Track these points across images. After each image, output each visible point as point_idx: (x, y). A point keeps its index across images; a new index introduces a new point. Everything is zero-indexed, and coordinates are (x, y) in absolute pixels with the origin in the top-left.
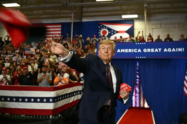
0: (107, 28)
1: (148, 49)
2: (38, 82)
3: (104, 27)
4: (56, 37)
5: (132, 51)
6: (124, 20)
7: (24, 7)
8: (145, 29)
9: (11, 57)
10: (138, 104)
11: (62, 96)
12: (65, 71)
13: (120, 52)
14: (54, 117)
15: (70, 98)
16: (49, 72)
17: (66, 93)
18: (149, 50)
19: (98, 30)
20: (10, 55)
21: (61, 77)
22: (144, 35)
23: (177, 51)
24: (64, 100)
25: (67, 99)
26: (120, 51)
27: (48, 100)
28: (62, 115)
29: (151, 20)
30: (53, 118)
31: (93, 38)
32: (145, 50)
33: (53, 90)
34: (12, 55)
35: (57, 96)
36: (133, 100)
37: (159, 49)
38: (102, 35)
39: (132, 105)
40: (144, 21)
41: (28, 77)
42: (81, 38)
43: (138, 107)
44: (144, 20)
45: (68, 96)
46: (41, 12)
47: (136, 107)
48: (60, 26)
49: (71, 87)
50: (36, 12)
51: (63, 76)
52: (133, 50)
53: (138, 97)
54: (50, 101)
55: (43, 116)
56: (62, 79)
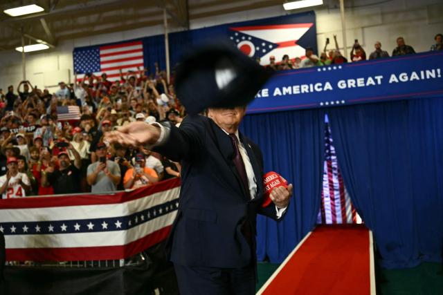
0: (250, 38)
1: (349, 81)
2: (89, 183)
3: (243, 38)
4: (131, 72)
5: (309, 89)
6: (289, 13)
7: (52, 11)
8: (344, 31)
9: (30, 132)
10: (341, 215)
11: (144, 212)
13: (280, 94)
14: (130, 262)
15: (166, 216)
16: (112, 159)
17: (155, 204)
18: (351, 83)
20: (28, 128)
21: (139, 169)
23: (423, 77)
24: (151, 221)
25: (159, 218)
26: (282, 91)
27: (111, 224)
28: (147, 257)
29: (358, 7)
30: (129, 264)
32: (342, 85)
33: (122, 201)
34: (33, 127)
35: (133, 213)
36: (326, 207)
37: (376, 78)
40: (340, 11)
41: (70, 173)
43: (339, 225)
44: (339, 8)
45: (161, 211)
46: (93, 18)
47: (335, 225)
48: (140, 47)
49: (166, 189)
50: (82, 20)
51: (143, 165)
52: (311, 86)
53: (337, 199)
54: (117, 227)
55: (105, 261)
56: (141, 172)
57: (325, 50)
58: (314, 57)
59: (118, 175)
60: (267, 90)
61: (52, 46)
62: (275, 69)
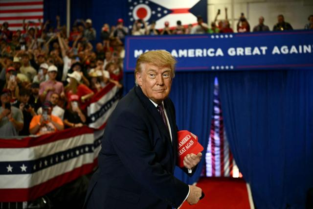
0: (147, 2)
1: (238, 49)
3: (141, 1)
4: (31, 24)
5: (203, 54)
8: (233, 4)
10: (219, 169)
11: (48, 158)
12: (55, 101)
13: (176, 56)
14: (32, 204)
15: (67, 162)
16: (17, 106)
17: (58, 151)
18: (240, 51)
19: (127, 8)
21: (46, 116)
22: (229, 17)
23: (301, 51)
24: (53, 167)
25: (60, 164)
26: (178, 53)
27: (16, 168)
28: (49, 200)
30: (29, 207)
31: (116, 26)
32: (231, 52)
33: (28, 146)
35: (38, 158)
36: (207, 161)
37: (261, 48)
38: (136, 18)
39: (205, 172)
42: (89, 27)
43: (218, 178)
45: (62, 157)
47: (214, 178)
49: (69, 137)
51: (49, 113)
52: (205, 50)
53: (217, 154)
54: (22, 170)
55: (8, 203)
56: (48, 119)
57: (215, 20)
58: (204, 25)
59: (21, 122)
62: (169, 33)
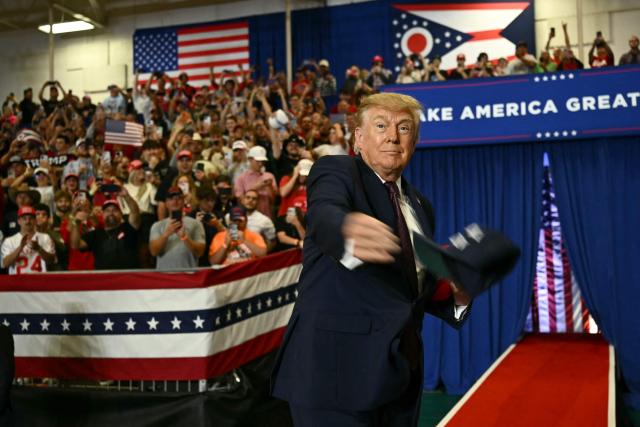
0: (425, 24)
1: (585, 99)
2: (153, 253)
3: (415, 23)
4: (227, 73)
5: (519, 111)
8: (579, 16)
10: (564, 319)
11: (242, 304)
12: (250, 203)
13: (472, 116)
14: (217, 384)
15: (277, 311)
16: (193, 215)
17: (260, 292)
18: (589, 103)
19: (391, 36)
20: (56, 158)
21: (236, 232)
24: (252, 319)
25: (265, 315)
26: (474, 112)
27: (187, 322)
28: (244, 377)
30: (214, 388)
31: (369, 69)
32: (573, 105)
33: (206, 284)
35: (223, 305)
36: (540, 305)
37: (629, 95)
38: (407, 52)
39: (536, 322)
41: (121, 235)
42: (324, 72)
43: (561, 334)
45: (269, 302)
47: (553, 334)
48: (245, 31)
49: (280, 267)
51: (242, 227)
52: (523, 105)
53: (559, 291)
54: (197, 327)
55: (175, 382)
56: (238, 238)
57: (548, 47)
58: (529, 57)
59: (202, 241)
60: (450, 109)
61: (99, 26)
62: (465, 75)
